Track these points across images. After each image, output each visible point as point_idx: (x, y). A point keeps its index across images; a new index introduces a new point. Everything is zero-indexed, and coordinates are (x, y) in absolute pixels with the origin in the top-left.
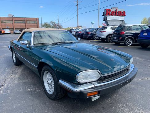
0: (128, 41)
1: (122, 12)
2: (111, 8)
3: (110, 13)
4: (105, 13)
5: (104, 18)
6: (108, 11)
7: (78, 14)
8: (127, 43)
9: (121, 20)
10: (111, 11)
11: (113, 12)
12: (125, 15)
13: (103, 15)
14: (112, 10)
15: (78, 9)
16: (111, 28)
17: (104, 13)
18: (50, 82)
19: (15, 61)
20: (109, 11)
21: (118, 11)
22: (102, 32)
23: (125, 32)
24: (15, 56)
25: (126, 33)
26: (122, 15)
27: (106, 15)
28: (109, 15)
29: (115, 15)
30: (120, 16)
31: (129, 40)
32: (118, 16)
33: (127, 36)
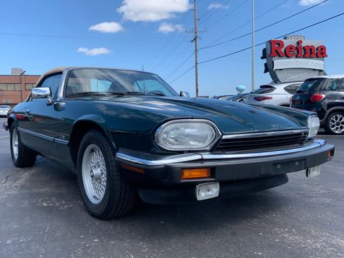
0: (333, 118)
1: (316, 47)
2: (285, 38)
3: (283, 50)
4: (268, 52)
5: (266, 65)
6: (277, 46)
7: (196, 64)
8: (333, 126)
9: (314, 70)
10: (285, 46)
11: (291, 47)
12: (327, 56)
13: (262, 58)
14: (287, 43)
15: (196, 50)
16: (285, 89)
17: (264, 51)
18: (97, 172)
19: (16, 157)
20: (279, 44)
21: (303, 45)
22: (260, 100)
23: (324, 96)
24: (17, 143)
25: (327, 97)
26: (317, 57)
27: (272, 55)
28: (280, 56)
29: (297, 57)
30: (310, 57)
31: (337, 118)
32: (304, 57)
33: (330, 105)
